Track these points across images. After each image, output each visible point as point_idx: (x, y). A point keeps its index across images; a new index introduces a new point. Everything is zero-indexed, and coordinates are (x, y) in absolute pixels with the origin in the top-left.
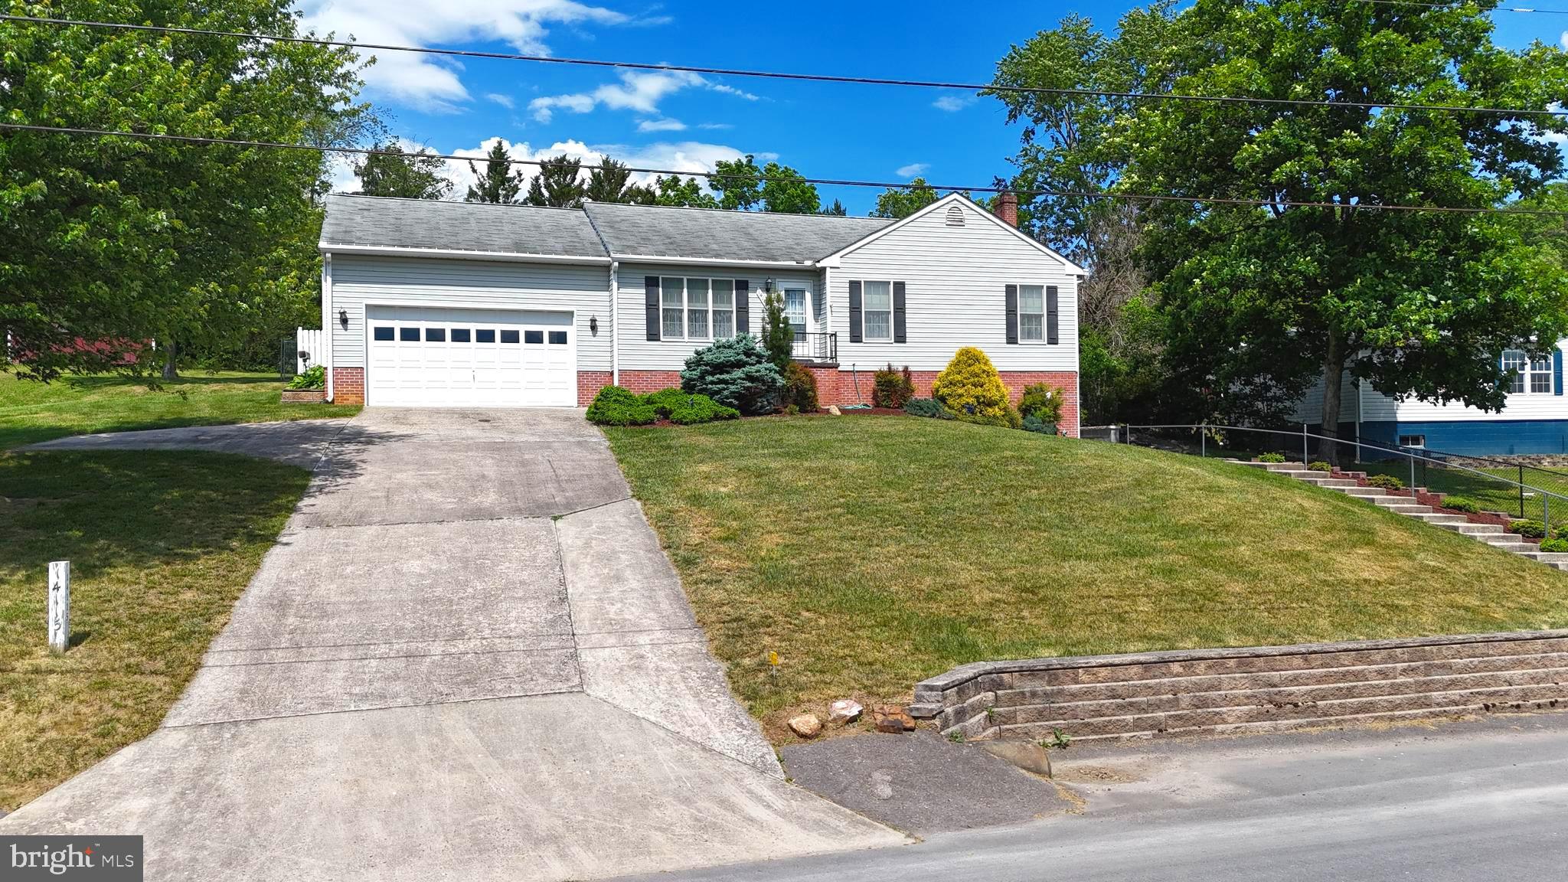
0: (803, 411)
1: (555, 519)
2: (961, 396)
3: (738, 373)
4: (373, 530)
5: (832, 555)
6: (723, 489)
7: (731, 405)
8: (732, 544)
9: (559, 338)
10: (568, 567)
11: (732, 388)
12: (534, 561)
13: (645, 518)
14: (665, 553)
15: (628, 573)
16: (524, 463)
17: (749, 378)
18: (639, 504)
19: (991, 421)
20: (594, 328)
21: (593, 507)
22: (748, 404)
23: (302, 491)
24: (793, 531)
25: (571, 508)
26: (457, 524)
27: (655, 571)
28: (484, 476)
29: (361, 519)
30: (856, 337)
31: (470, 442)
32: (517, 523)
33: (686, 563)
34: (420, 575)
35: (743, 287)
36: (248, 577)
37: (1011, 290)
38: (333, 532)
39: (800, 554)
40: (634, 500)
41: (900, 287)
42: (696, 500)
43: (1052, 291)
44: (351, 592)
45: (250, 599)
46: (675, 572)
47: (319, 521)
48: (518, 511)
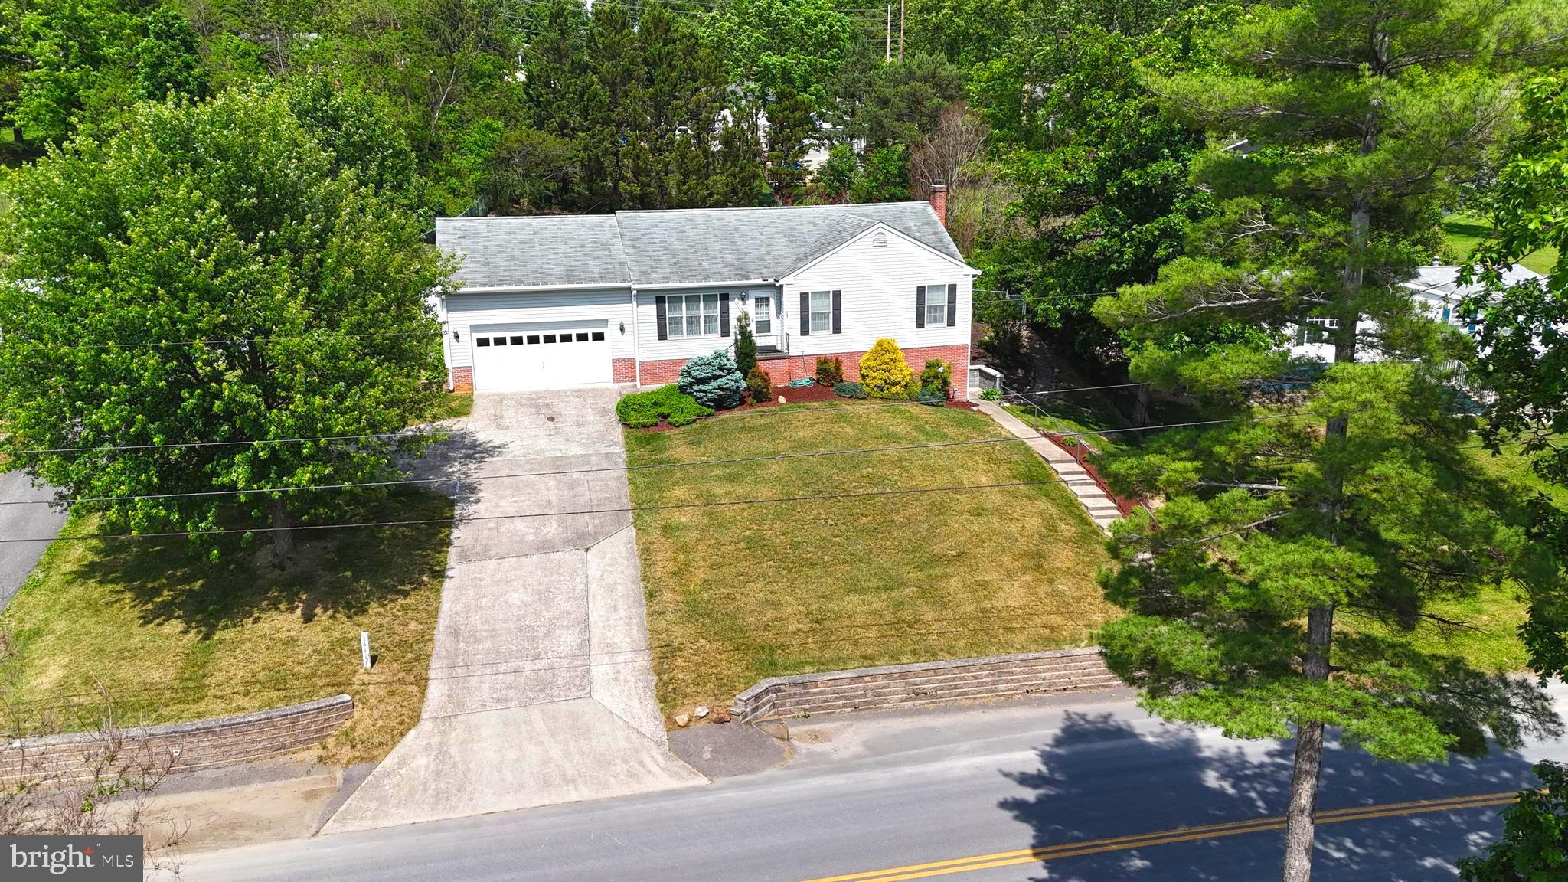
0: (760, 401)
1: (587, 550)
2: (874, 378)
3: (714, 384)
4: (492, 564)
5: (726, 591)
6: (683, 519)
7: (709, 406)
8: (676, 578)
9: (598, 337)
10: (591, 599)
11: (710, 395)
12: (574, 593)
13: (636, 548)
14: (642, 584)
15: (621, 605)
16: (573, 485)
17: (720, 388)
18: (635, 530)
19: (895, 398)
20: (622, 330)
21: (608, 535)
22: (721, 404)
23: (450, 523)
24: (711, 566)
25: (597, 536)
26: (535, 558)
27: (634, 601)
28: (549, 502)
29: (484, 556)
30: (805, 331)
31: (541, 457)
32: (567, 556)
33: (651, 595)
34: (518, 607)
35: (725, 298)
36: (437, 609)
37: (921, 290)
38: (472, 567)
39: (711, 589)
40: (632, 527)
41: (837, 295)
42: (667, 530)
43: (953, 289)
44: (487, 622)
45: (441, 628)
46: (644, 602)
47: (464, 558)
48: (567, 542)
